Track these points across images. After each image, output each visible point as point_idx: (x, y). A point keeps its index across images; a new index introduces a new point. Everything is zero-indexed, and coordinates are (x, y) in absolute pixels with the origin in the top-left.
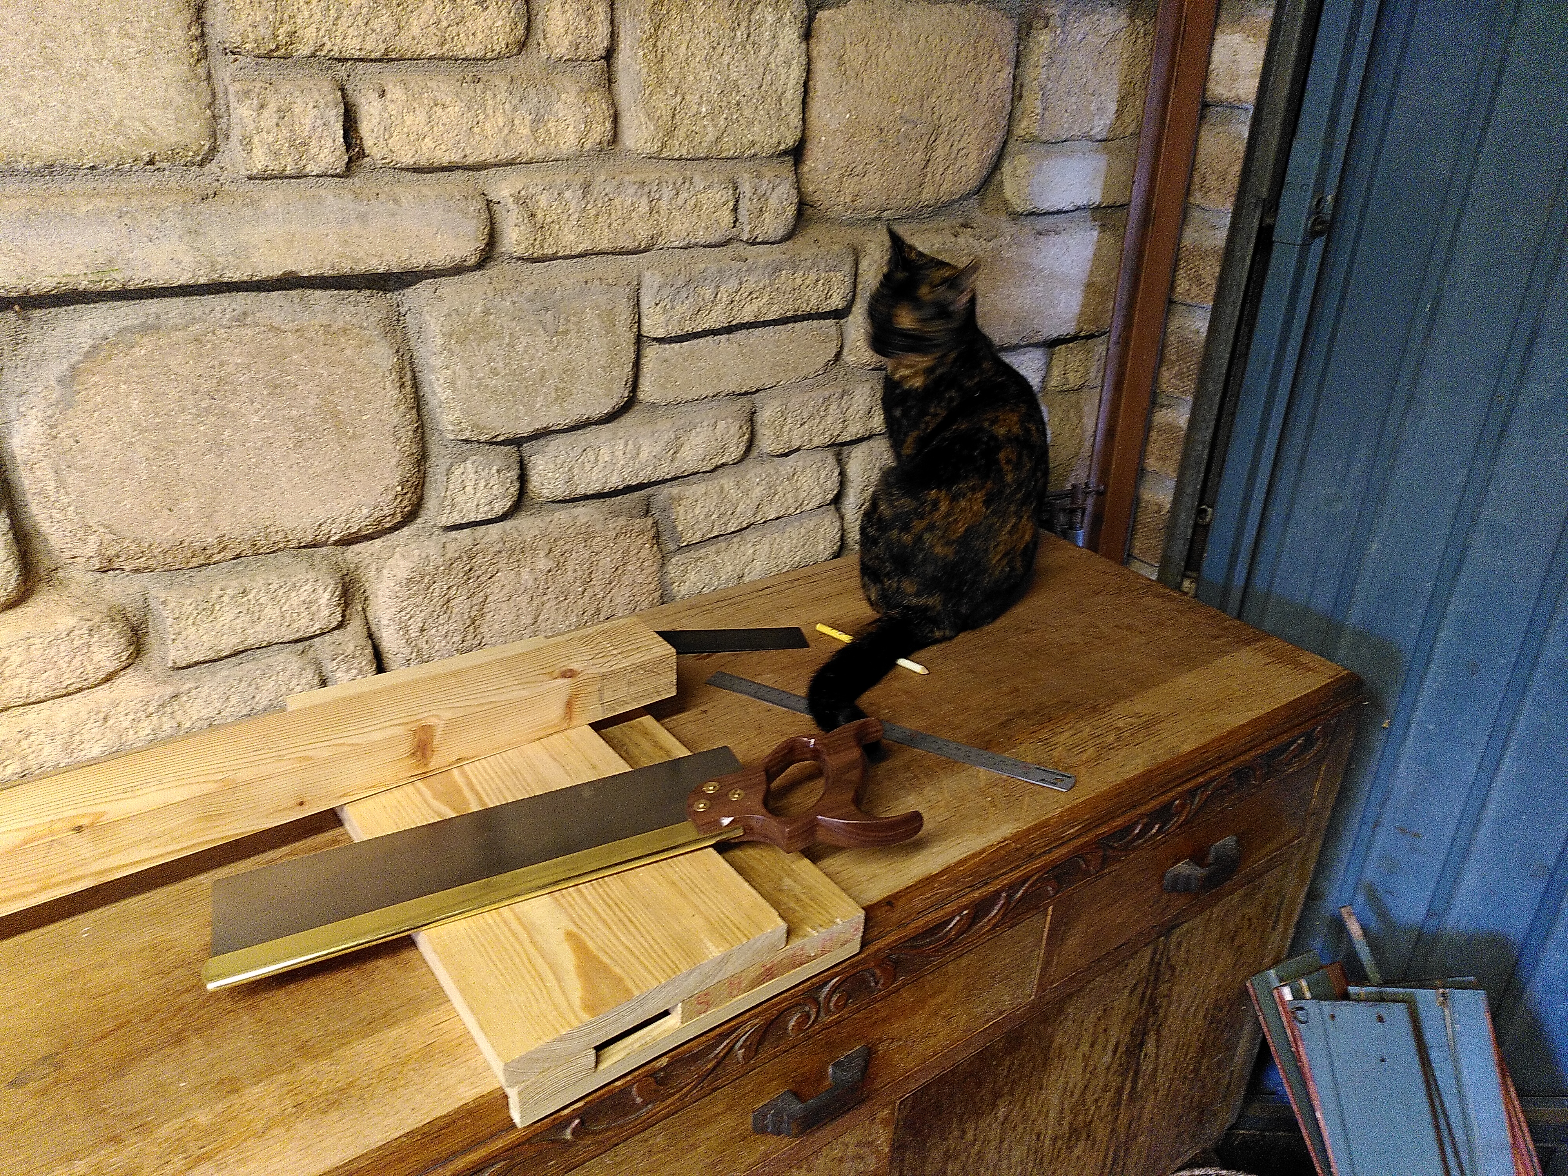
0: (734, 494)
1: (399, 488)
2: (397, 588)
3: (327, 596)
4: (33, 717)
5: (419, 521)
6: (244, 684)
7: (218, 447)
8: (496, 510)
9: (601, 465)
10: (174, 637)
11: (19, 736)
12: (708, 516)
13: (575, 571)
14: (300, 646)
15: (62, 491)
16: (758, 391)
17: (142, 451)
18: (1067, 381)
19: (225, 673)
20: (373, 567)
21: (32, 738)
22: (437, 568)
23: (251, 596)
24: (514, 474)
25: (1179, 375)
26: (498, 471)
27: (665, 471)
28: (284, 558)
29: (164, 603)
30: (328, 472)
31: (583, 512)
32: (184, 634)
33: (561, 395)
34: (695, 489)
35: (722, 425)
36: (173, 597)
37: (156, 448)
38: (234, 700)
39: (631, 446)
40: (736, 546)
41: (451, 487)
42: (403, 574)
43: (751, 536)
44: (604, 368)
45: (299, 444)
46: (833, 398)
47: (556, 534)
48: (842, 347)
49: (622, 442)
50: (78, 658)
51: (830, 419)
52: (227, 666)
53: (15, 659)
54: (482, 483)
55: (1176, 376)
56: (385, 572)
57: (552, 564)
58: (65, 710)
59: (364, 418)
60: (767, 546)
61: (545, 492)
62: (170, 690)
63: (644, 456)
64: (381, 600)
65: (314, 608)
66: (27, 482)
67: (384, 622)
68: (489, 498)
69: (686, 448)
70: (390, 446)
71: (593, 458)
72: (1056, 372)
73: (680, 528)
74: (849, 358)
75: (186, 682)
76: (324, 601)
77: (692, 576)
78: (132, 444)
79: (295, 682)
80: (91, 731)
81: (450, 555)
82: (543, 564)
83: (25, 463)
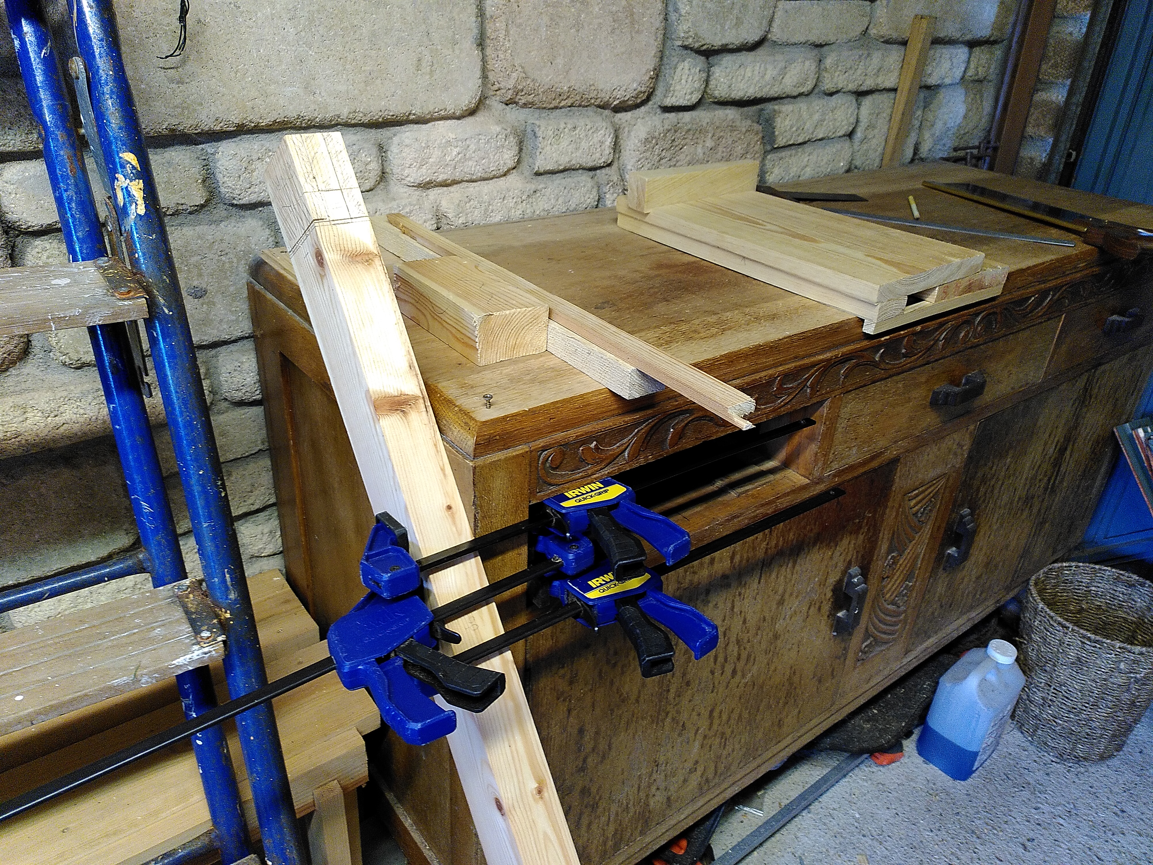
0: (805, 115)
1: (652, 73)
2: (639, 144)
3: (609, 140)
4: (472, 189)
5: (650, 103)
6: (566, 191)
7: (578, 26)
8: (693, 99)
9: (746, 78)
10: (541, 150)
11: (467, 200)
12: (791, 127)
13: (723, 152)
14: (591, 173)
15: (507, 39)
16: (826, 45)
17: (546, 19)
18: (977, 74)
19: (558, 182)
20: (626, 129)
21: (472, 203)
22: (660, 134)
23: (577, 131)
24: (704, 75)
25: (1055, 66)
26: (700, 71)
27: (774, 92)
28: (590, 111)
29: (539, 126)
30: (623, 53)
31: (731, 113)
32: (545, 151)
33: (739, 22)
34: (786, 108)
35: (807, 63)
36: (542, 123)
37: (551, 19)
38: (560, 201)
39: (762, 69)
40: (800, 154)
41: (675, 78)
42: (643, 135)
43: (808, 148)
44: (761, 8)
45: (613, 30)
46: (863, 57)
47: (717, 124)
48: (870, 23)
49: (758, 64)
50: (498, 154)
51: (859, 72)
52: (559, 178)
53: (473, 147)
54: (691, 78)
55: (1052, 66)
56: (632, 134)
57: (713, 144)
58: (486, 187)
59: (644, 19)
60: (815, 157)
61: (716, 93)
62: (533, 187)
63: (768, 77)
64: (628, 152)
65: (603, 147)
66: (490, 30)
67: (629, 167)
68: (692, 90)
69: (788, 76)
70: (652, 42)
71: (743, 73)
72: (972, 66)
73: (777, 133)
74: (873, 32)
75: (541, 183)
76: (608, 143)
77: (776, 171)
78: (541, 13)
79: (587, 196)
80: (497, 204)
81: (666, 127)
82: (709, 143)
83: (492, 17)
